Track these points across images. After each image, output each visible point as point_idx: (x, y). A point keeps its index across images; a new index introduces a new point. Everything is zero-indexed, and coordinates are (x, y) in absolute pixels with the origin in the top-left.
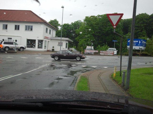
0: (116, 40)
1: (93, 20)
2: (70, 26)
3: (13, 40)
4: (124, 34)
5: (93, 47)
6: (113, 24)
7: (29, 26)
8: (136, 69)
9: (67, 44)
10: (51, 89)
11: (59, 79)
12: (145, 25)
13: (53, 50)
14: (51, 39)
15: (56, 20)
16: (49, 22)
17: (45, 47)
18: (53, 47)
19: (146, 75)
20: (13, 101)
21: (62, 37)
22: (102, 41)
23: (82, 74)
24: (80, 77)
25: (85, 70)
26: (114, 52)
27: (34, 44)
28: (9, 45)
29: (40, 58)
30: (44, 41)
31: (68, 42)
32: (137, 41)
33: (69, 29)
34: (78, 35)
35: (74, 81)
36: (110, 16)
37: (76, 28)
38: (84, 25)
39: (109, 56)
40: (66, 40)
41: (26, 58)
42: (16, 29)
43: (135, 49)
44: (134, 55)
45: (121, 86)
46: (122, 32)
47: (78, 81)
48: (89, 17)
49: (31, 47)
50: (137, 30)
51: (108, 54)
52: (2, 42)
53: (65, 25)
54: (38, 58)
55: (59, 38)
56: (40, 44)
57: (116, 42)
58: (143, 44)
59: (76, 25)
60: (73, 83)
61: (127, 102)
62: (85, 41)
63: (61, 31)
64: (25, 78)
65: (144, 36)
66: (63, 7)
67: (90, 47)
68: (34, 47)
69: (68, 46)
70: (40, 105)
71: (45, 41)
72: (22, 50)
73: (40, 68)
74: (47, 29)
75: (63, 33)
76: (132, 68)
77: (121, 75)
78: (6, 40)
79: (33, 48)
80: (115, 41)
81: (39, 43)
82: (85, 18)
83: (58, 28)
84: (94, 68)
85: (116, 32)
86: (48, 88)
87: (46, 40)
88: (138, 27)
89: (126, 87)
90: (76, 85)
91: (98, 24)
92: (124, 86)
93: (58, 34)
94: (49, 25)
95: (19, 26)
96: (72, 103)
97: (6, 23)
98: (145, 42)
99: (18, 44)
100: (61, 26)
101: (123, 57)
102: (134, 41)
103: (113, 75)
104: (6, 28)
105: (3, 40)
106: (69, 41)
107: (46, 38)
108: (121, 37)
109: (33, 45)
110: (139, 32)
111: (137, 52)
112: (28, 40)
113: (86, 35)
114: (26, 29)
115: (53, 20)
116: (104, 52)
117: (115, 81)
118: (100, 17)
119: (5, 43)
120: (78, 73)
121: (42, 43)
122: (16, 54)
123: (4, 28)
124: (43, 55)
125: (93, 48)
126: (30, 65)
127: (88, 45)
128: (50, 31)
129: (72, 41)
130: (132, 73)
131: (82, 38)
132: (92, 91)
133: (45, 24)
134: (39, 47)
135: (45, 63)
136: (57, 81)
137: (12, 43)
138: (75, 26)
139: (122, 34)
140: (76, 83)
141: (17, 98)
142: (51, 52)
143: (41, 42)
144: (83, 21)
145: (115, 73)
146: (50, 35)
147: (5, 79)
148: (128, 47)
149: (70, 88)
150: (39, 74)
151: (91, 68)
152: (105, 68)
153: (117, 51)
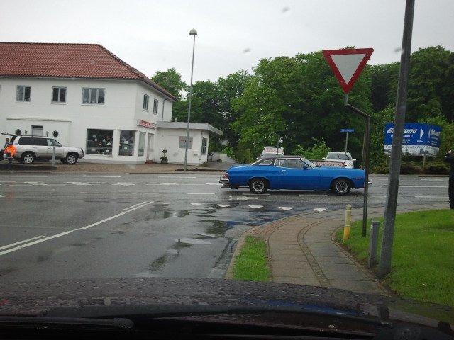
0: (351, 128)
1: (282, 69)
2: (215, 87)
3: (47, 133)
4: (376, 111)
5: (282, 149)
6: (343, 80)
7: (94, 91)
8: (410, 214)
9: (204, 141)
10: (157, 276)
11: (180, 245)
12: (439, 80)
13: (164, 159)
14: (159, 128)
15: (175, 72)
16: (153, 79)
17: (141, 150)
18: (165, 151)
19: (442, 232)
20: (45, 314)
21: (191, 121)
22: (309, 131)
23: (251, 229)
24: (243, 238)
25: (260, 220)
26: (344, 163)
27: (109, 144)
28: (34, 146)
29: (126, 184)
30: (137, 135)
31: (210, 137)
32: (414, 131)
33: (211, 97)
34: (238, 115)
35: (224, 251)
36: (333, 57)
37: (234, 95)
38: (256, 84)
40: (203, 131)
41: (84, 184)
42: (55, 99)
43: (407, 152)
44: (405, 171)
45: (366, 266)
46: (368, 104)
47: (236, 253)
48: (271, 60)
49: (100, 152)
50: (414, 96)
52: (15, 137)
53: (200, 85)
54: (119, 183)
55: (183, 125)
56: (126, 142)
57: (350, 134)
58: (431, 140)
59: (234, 84)
60: (222, 256)
61: (384, 312)
62: (259, 131)
63: (187, 102)
64: (80, 245)
65: (434, 115)
66: (194, 33)
67: (275, 149)
68: (107, 151)
69: (207, 149)
70: (125, 323)
71: (141, 133)
72: (72, 160)
73: (124, 213)
74: (146, 98)
75: (191, 111)
76: (399, 210)
77: (364, 234)
78: (26, 132)
79: (106, 154)
80: (347, 131)
81: (124, 139)
82: (259, 63)
83: (179, 96)
84: (287, 213)
85: (352, 103)
86: (148, 275)
87: (143, 130)
88: (416, 87)
89: (381, 269)
90: (232, 264)
91: (298, 81)
92: (374, 263)
93: (180, 113)
94: (153, 86)
95: (64, 90)
96: (224, 319)
97: (25, 84)
98: (437, 134)
99: (61, 143)
100: (187, 88)
101: (372, 178)
102: (406, 131)
103: (341, 233)
104: (27, 97)
105: (19, 132)
106: (211, 134)
107: (143, 124)
108: (367, 117)
109: (104, 145)
110: (419, 102)
111: (412, 163)
112: (91, 132)
113: (261, 113)
114: (84, 102)
115: (166, 71)
117: (349, 250)
118: (305, 60)
119: (23, 142)
120: (236, 226)
121: (132, 139)
122: (54, 174)
123: (19, 98)
124: (134, 175)
125: (281, 151)
126: (95, 205)
127: (268, 144)
128: (156, 103)
129: (221, 133)
130: (397, 226)
131: (250, 124)
132: (278, 280)
133: (141, 84)
134: (121, 153)
135: (139, 200)
136: (176, 252)
137: (43, 142)
138: (230, 89)
139: (370, 110)
140: (231, 257)
141: (57, 304)
142: (157, 165)
143: (128, 135)
144: (252, 73)
145: (347, 226)
146: (155, 116)
147: (22, 249)
148: (388, 147)
149: (215, 273)
150: (123, 232)
151: (275, 211)
152: (319, 212)
153: (354, 162)
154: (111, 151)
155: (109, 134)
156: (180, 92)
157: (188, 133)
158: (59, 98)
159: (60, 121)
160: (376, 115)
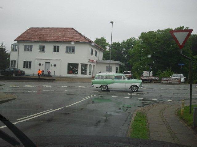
0: (183, 63)
1: (151, 37)
2: (121, 45)
4: (194, 55)
5: (152, 72)
6: (179, 43)
7: (70, 47)
9: (117, 68)
14: (97, 63)
15: (104, 38)
16: (94, 41)
17: (90, 72)
23: (139, 109)
25: (142, 104)
26: (180, 79)
27: (77, 69)
29: (84, 87)
30: (88, 66)
34: (132, 57)
36: (174, 33)
37: (129, 48)
38: (139, 43)
39: (174, 84)
40: (116, 64)
41: (67, 87)
42: (55, 51)
45: (192, 128)
46: (190, 52)
48: (146, 33)
51: (173, 82)
53: (115, 44)
54: (81, 86)
55: (108, 61)
56: (84, 69)
57: (182, 66)
59: (129, 43)
62: (141, 64)
63: (109, 51)
66: (112, 23)
67: (148, 72)
68: (76, 73)
69: (118, 72)
71: (90, 65)
74: (92, 50)
75: (112, 54)
77: (190, 112)
78: (43, 65)
80: (181, 64)
81: (83, 67)
82: (141, 34)
83: (106, 49)
84: (154, 102)
87: (91, 64)
93: (106, 56)
95: (58, 47)
97: (42, 44)
100: (109, 46)
101: (193, 86)
103: (180, 111)
104: (43, 50)
106: (120, 65)
107: (91, 61)
108: (191, 60)
109: (75, 70)
112: (69, 65)
113: (142, 56)
114: (67, 51)
115: (100, 38)
116: (166, 79)
117: (184, 120)
118: (161, 33)
122: (55, 82)
123: (40, 50)
124: (87, 83)
126: (71, 95)
127: (145, 70)
128: (96, 52)
129: (124, 65)
131: (137, 60)
134: (82, 73)
135: (90, 94)
139: (191, 55)
143: (85, 66)
144: (137, 38)
146: (96, 58)
151: (149, 101)
152: (169, 101)
153: (185, 78)
154: (77, 72)
155: (77, 65)
156: (106, 47)
157: (110, 65)
158: (56, 51)
159: (57, 60)
160: (194, 57)
